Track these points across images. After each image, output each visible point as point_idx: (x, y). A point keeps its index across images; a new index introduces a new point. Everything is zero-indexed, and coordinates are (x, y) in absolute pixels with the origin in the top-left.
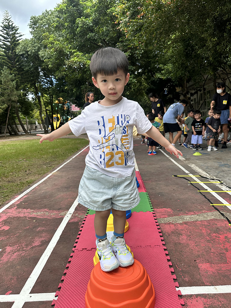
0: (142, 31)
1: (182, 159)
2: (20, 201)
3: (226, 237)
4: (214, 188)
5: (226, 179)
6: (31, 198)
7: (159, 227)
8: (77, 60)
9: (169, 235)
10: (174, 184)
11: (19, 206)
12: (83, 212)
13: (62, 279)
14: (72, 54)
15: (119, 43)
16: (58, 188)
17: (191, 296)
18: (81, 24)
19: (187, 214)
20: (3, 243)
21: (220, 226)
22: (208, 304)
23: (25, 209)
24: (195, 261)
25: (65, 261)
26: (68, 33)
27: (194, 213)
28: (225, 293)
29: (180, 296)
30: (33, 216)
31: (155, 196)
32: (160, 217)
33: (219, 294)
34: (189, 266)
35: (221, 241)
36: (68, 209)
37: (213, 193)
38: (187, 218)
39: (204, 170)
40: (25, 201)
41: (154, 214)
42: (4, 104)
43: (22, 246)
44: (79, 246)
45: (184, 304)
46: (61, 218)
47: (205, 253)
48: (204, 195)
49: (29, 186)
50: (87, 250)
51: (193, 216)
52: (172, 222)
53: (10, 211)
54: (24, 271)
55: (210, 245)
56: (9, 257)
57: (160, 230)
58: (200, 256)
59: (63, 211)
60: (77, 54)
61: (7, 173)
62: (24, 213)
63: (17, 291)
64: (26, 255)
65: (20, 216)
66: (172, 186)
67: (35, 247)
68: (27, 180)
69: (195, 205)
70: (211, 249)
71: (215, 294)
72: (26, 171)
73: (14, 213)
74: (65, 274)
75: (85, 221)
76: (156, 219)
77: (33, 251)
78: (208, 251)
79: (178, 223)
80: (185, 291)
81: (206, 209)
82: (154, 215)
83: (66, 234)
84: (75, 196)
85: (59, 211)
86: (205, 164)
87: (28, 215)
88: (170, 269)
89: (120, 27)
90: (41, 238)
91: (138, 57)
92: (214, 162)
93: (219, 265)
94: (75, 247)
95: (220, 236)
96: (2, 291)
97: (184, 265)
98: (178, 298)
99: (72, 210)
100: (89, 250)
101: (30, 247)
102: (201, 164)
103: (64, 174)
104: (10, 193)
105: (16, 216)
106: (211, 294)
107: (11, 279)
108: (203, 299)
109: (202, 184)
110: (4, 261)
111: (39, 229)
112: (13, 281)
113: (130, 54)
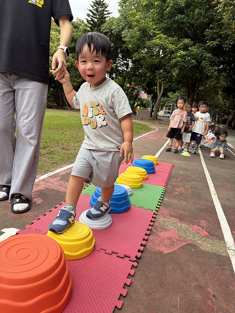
2: (66, 172)
8: (159, 42)
11: (63, 177)
14: (155, 35)
18: (172, 4)
26: (156, 13)
53: (52, 180)
60: (160, 36)
73: (55, 184)
105: (56, 188)
113: (219, 43)
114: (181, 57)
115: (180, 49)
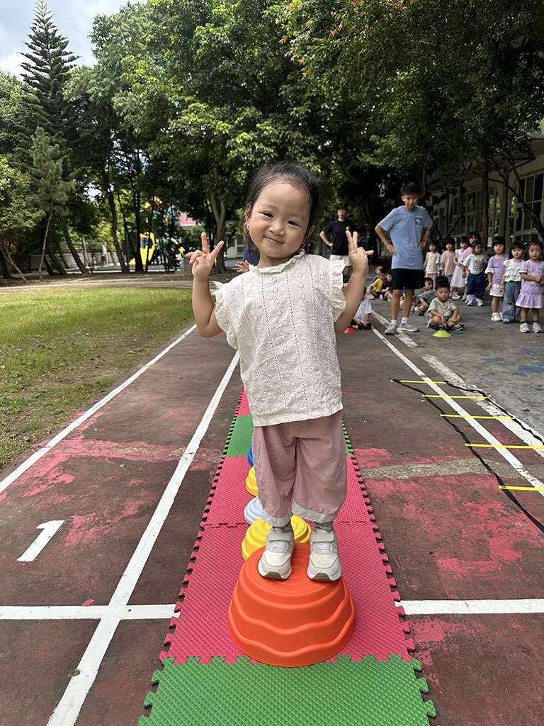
0: (339, 65)
1: (410, 343)
2: (88, 424)
3: (491, 510)
4: (473, 409)
5: (496, 391)
6: (109, 418)
7: (363, 486)
8: (195, 119)
9: (383, 502)
10: (393, 399)
11: (89, 433)
12: (216, 450)
13: (185, 580)
14: (184, 105)
15: (285, 84)
16: (162, 400)
17: (422, 617)
18: (205, 40)
19: (418, 461)
20: (65, 509)
21: (481, 488)
22: (452, 632)
23: (100, 442)
24: (431, 553)
25: (189, 547)
26: (175, 59)
27: (432, 459)
28: (484, 614)
29: (403, 616)
30: (118, 456)
31: (355, 422)
32: (364, 466)
33: (473, 614)
34: (420, 563)
35: (480, 518)
36: (186, 442)
37: (471, 420)
38: (418, 469)
39: (454, 371)
40: (99, 425)
41: (354, 459)
42: (38, 210)
43: (102, 515)
44: (213, 518)
45: (409, 630)
46: (174, 461)
47: (449, 540)
48: (453, 425)
49: (105, 393)
50: (228, 527)
51: (429, 466)
52: (388, 476)
53: (70, 443)
54: (113, 564)
55: (461, 524)
56: (81, 536)
57: (365, 493)
58: (441, 545)
59: (177, 448)
60: (195, 107)
61: (55, 362)
62: (100, 449)
63: (104, 599)
64: (113, 532)
65: (93, 455)
66: (390, 403)
67: (129, 517)
68: (98, 379)
69: (433, 443)
70: (461, 533)
71: (465, 615)
72: (92, 359)
73: (80, 448)
74: (190, 571)
75: (220, 468)
76: (358, 470)
77: (124, 525)
78: (456, 535)
79: (401, 480)
80: (412, 607)
81: (455, 452)
82: (355, 461)
83: (185, 494)
84: (197, 417)
85: (168, 448)
86: (457, 358)
87: (108, 453)
88: (385, 567)
89: (292, 52)
90: (139, 500)
91: (325, 116)
92: (476, 352)
93: (475, 562)
94: (205, 519)
95: (480, 508)
96: (75, 599)
97: (411, 561)
98: (398, 620)
99: (194, 445)
100: (233, 527)
101: (118, 518)
102: (449, 356)
103: (171, 369)
104: (67, 407)
105: (84, 454)
106: (457, 614)
107: (90, 577)
108: (442, 623)
109: (448, 399)
110: (73, 543)
111: (132, 482)
112: (93, 582)
113: (310, 111)
114: (244, 144)
115: (239, 128)
